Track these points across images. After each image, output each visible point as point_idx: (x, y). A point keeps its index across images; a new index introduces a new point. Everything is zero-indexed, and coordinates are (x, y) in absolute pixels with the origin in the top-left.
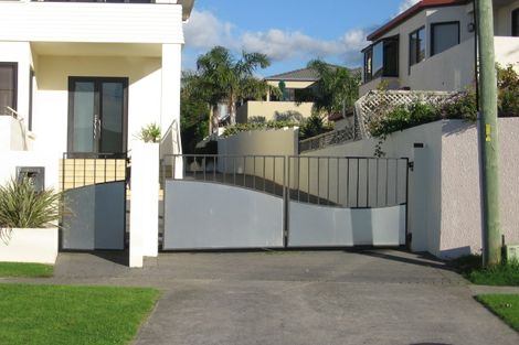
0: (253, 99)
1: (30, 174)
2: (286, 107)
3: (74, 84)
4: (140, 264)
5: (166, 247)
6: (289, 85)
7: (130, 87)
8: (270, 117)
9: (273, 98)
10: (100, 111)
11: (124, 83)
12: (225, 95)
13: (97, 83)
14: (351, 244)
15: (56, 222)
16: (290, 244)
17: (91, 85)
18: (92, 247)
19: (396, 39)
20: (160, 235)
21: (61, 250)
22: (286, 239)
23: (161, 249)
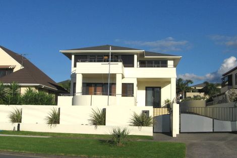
0: (188, 92)
1: (146, 112)
2: (196, 94)
3: (147, 89)
4: (176, 136)
5: (181, 131)
6: (197, 88)
7: (162, 89)
8: (192, 97)
9: (193, 92)
10: (154, 96)
11: (160, 88)
12: (181, 91)
13: (153, 88)
14: (231, 131)
15: (152, 125)
16: (215, 131)
17: (151, 89)
18: (161, 131)
19: (231, 76)
20: (180, 128)
21: (154, 132)
22: (213, 130)
23: (180, 132)
